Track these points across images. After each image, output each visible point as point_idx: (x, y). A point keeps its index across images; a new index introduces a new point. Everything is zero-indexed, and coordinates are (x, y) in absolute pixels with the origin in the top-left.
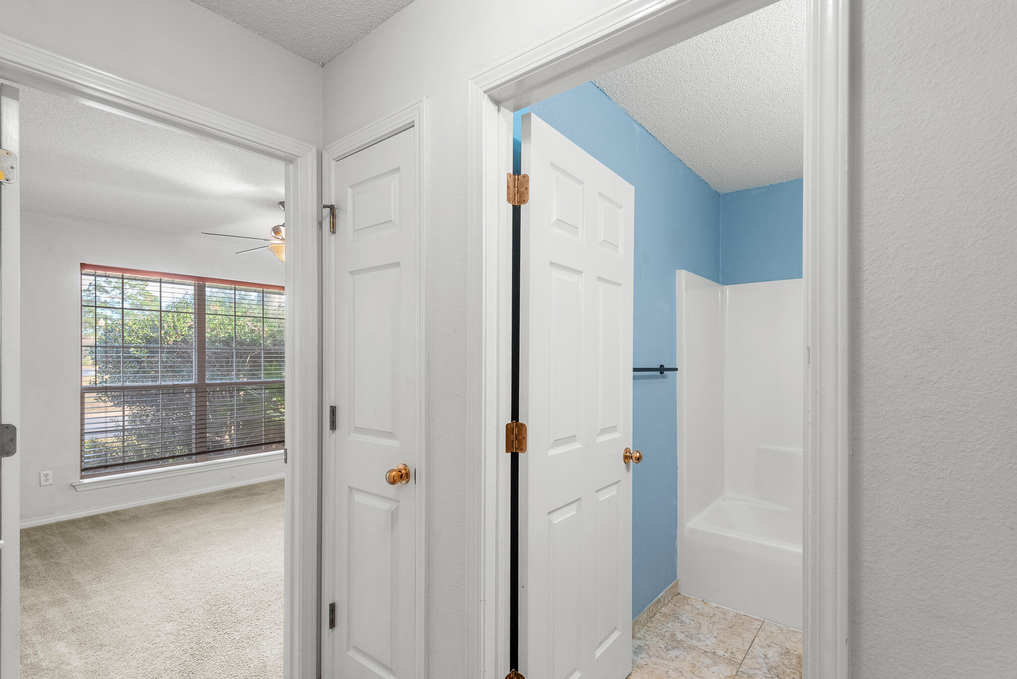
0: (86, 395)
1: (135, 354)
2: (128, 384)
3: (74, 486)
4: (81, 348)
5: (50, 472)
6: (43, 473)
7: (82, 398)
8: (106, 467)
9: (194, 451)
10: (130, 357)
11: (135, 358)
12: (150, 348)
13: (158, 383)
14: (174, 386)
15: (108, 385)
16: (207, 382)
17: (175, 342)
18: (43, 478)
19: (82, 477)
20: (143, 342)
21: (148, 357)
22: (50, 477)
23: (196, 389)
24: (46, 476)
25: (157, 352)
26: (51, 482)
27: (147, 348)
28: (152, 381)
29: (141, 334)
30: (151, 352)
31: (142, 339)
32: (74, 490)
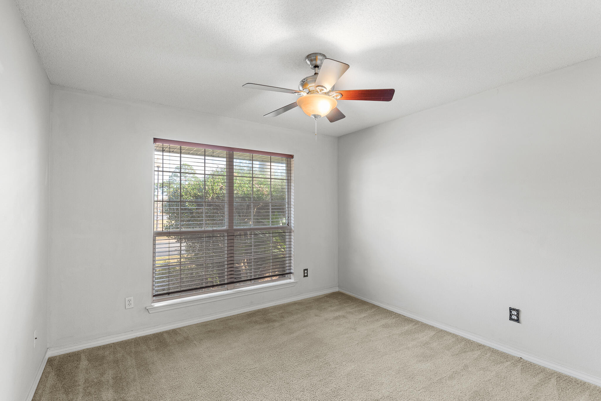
0: (157, 238)
1: (189, 207)
2: (183, 229)
3: (147, 309)
4: (154, 203)
5: (132, 298)
6: (127, 299)
7: (154, 240)
8: (169, 294)
9: (226, 282)
10: (185, 209)
11: (189, 210)
12: (198, 202)
13: (203, 229)
14: (213, 231)
15: (171, 230)
16: (235, 227)
17: (213, 198)
18: (127, 303)
19: (154, 302)
20: (194, 199)
21: (197, 209)
22: (132, 302)
23: (227, 233)
24: (129, 301)
25: (202, 205)
26: (132, 306)
27: (195, 202)
28: (199, 227)
29: (192, 194)
30: (198, 205)
31: (193, 197)
32: (147, 312)
